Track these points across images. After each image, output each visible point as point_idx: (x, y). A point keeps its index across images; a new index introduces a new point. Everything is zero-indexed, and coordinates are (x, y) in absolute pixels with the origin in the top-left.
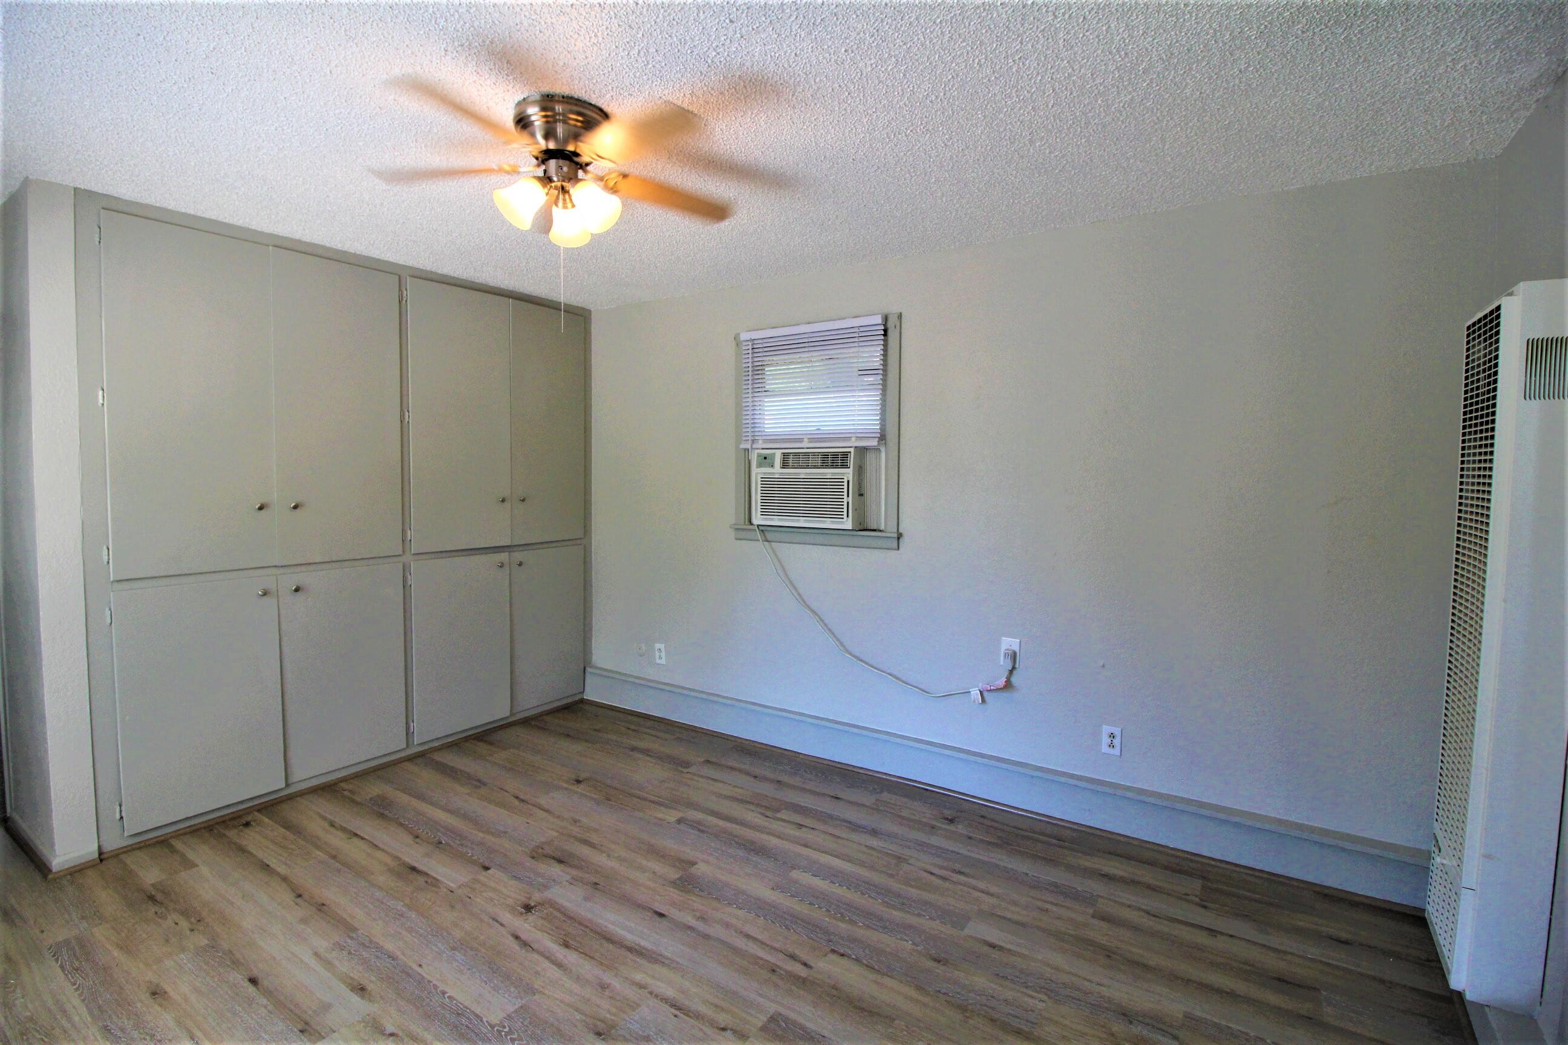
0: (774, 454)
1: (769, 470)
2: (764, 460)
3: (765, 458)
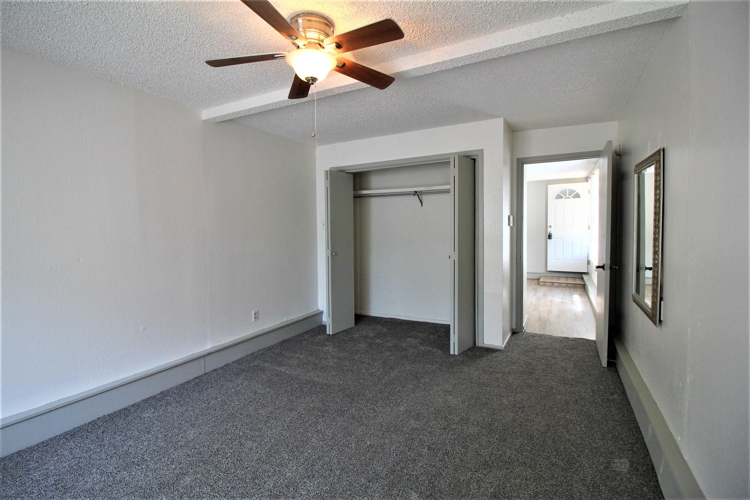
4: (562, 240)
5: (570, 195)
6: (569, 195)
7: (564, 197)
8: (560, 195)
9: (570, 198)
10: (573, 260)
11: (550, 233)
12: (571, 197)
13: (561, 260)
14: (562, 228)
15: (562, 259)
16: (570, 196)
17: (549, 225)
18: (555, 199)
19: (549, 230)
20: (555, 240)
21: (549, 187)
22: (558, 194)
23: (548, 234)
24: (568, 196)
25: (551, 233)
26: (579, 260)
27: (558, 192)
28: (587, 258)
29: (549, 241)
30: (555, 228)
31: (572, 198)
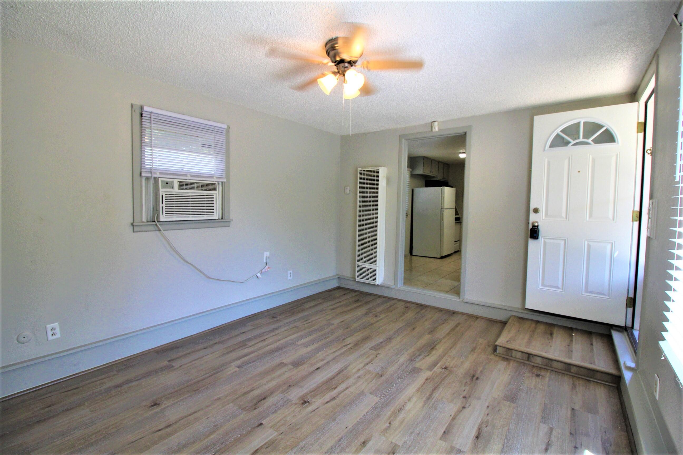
0: (173, 182)
1: (172, 190)
2: (166, 185)
3: (167, 183)
4: (562, 243)
5: (587, 136)
6: (584, 138)
7: (573, 142)
8: (563, 138)
9: (588, 144)
10: (587, 291)
11: (534, 226)
12: (590, 140)
13: (557, 287)
14: (564, 215)
15: (560, 285)
16: (588, 138)
17: (532, 206)
18: (552, 146)
19: (533, 218)
20: (545, 243)
21: (538, 119)
22: (558, 135)
23: (530, 227)
24: (581, 139)
25: (536, 224)
26: (604, 294)
27: (558, 131)
28: (626, 293)
29: (532, 243)
30: (546, 214)
31: (592, 143)
